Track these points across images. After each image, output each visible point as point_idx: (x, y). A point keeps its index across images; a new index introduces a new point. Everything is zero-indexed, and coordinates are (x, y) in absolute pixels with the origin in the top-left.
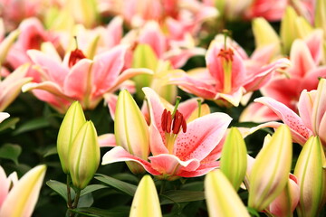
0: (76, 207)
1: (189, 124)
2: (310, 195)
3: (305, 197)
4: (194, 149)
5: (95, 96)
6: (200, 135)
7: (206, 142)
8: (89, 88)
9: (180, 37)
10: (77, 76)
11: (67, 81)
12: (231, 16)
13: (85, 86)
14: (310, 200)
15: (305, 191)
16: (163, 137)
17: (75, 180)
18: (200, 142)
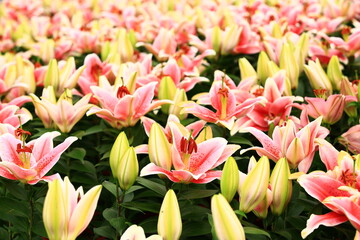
0: (122, 202)
1: (199, 145)
2: (279, 197)
3: (276, 198)
4: (202, 162)
5: (135, 118)
6: (206, 153)
7: (210, 158)
8: (131, 112)
9: (191, 69)
10: (123, 105)
11: (116, 108)
12: (223, 52)
13: (128, 112)
14: (279, 200)
15: (276, 194)
16: (181, 155)
17: (121, 185)
18: (205, 158)
